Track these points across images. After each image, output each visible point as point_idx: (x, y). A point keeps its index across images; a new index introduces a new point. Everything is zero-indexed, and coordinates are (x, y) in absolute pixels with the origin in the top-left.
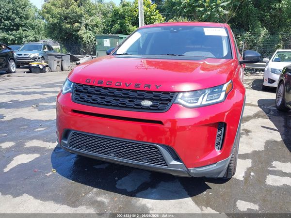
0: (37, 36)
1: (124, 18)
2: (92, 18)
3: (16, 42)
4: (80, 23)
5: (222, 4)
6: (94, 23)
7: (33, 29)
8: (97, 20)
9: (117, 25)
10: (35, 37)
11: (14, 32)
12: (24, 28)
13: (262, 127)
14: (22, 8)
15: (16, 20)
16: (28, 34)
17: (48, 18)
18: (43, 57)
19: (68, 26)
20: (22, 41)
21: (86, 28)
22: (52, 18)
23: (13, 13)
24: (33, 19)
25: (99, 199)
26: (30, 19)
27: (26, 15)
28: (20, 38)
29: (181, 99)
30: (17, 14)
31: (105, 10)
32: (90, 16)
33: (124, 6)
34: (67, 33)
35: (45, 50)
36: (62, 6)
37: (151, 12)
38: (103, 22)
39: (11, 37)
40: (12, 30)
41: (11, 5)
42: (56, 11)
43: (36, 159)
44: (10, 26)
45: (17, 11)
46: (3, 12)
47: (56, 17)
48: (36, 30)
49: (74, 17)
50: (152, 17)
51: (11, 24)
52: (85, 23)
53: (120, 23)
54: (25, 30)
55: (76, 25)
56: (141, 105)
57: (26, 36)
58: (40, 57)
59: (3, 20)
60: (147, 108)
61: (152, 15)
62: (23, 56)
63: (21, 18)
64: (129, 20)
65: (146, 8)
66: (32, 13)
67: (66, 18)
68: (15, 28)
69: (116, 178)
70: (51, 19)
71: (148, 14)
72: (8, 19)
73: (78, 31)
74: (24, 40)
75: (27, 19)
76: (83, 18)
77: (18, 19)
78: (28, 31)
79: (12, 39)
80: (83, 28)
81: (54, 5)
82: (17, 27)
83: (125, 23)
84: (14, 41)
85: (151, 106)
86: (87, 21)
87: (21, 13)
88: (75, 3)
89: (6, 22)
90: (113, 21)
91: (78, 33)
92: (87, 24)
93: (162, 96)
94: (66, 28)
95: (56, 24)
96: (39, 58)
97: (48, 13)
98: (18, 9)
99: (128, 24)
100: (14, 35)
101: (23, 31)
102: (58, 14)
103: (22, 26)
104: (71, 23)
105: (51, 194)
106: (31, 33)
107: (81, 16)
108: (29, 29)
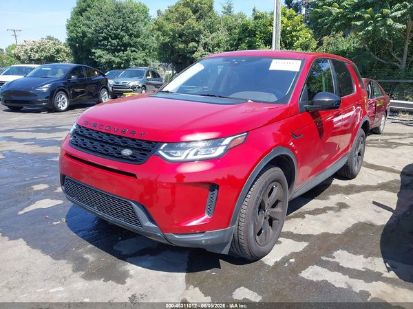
0: (148, 59)
1: (255, 36)
2: (214, 35)
3: (122, 66)
4: (198, 42)
5: (393, 14)
6: (215, 41)
7: (144, 49)
8: (221, 38)
9: (244, 44)
10: (144, 60)
11: (121, 54)
12: (133, 49)
13: (375, 203)
14: (133, 24)
15: (124, 39)
16: (137, 55)
17: (158, 36)
18: (144, 86)
19: (182, 46)
20: (129, 65)
21: (204, 48)
22: (163, 36)
23: (122, 30)
24: (144, 37)
25: (86, 256)
26: (142, 37)
27: (137, 32)
28: (128, 61)
29: (163, 150)
30: (127, 31)
31: (231, 25)
32: (211, 32)
33: (256, 18)
34: (180, 55)
35: (148, 77)
36: (177, 19)
37: (294, 26)
38: (226, 41)
39: (118, 60)
40: (119, 51)
41: (121, 20)
42: (168, 27)
43: (57, 205)
44: (117, 47)
45: (127, 27)
46: (111, 29)
47: (169, 35)
48: (147, 51)
49: (189, 34)
50: (294, 33)
51: (118, 44)
52: (204, 41)
53: (249, 42)
54: (134, 51)
55: (192, 44)
56: (120, 154)
57: (135, 59)
58: (140, 85)
59: (110, 39)
60: (126, 158)
61: (295, 31)
62: (121, 84)
63: (130, 36)
64: (260, 38)
65: (286, 21)
66: (144, 30)
67: (181, 35)
68: (122, 48)
69: (120, 238)
70: (162, 38)
71: (288, 29)
72: (116, 37)
73: (194, 52)
74: (131, 63)
75: (138, 36)
76: (201, 36)
77: (127, 37)
78: (137, 52)
79: (118, 62)
80: (201, 48)
81: (168, 19)
82: (125, 46)
83: (255, 42)
84: (119, 64)
85: (130, 156)
86: (207, 40)
87: (132, 30)
88: (194, 17)
89: (114, 41)
90: (240, 39)
91: (194, 56)
92: (206, 44)
93: (145, 145)
94: (180, 49)
95: (167, 43)
96: (139, 88)
97: (159, 29)
98: (129, 25)
99: (260, 43)
100: (120, 58)
101: (132, 52)
102: (171, 30)
103: (131, 46)
104: (186, 42)
105: (44, 243)
106: (140, 55)
107: (199, 32)
108: (139, 50)
